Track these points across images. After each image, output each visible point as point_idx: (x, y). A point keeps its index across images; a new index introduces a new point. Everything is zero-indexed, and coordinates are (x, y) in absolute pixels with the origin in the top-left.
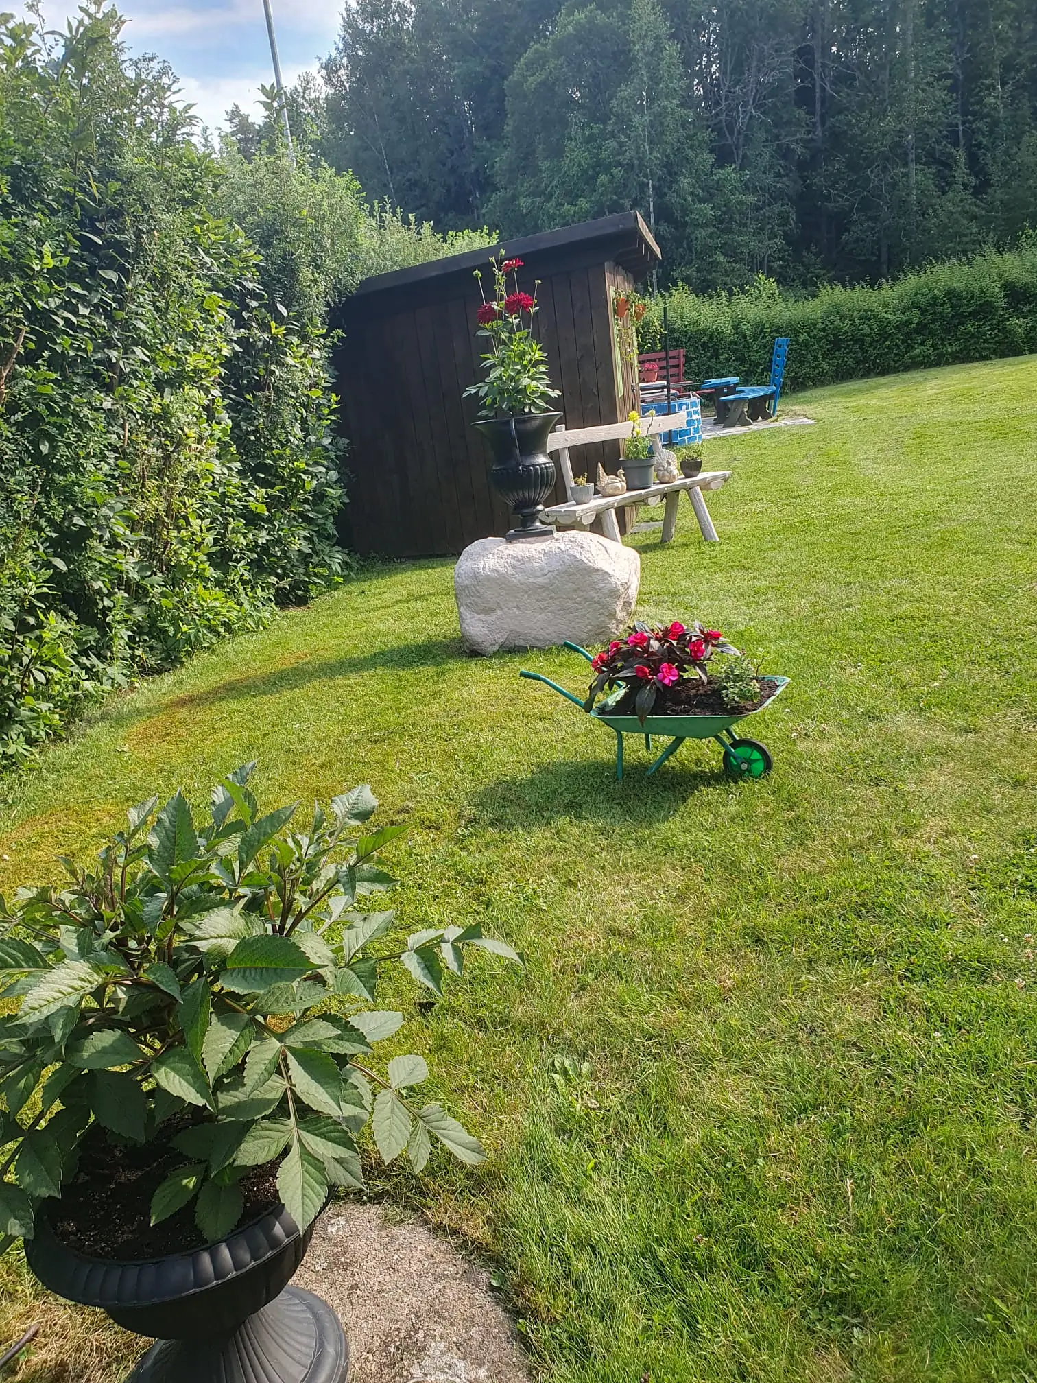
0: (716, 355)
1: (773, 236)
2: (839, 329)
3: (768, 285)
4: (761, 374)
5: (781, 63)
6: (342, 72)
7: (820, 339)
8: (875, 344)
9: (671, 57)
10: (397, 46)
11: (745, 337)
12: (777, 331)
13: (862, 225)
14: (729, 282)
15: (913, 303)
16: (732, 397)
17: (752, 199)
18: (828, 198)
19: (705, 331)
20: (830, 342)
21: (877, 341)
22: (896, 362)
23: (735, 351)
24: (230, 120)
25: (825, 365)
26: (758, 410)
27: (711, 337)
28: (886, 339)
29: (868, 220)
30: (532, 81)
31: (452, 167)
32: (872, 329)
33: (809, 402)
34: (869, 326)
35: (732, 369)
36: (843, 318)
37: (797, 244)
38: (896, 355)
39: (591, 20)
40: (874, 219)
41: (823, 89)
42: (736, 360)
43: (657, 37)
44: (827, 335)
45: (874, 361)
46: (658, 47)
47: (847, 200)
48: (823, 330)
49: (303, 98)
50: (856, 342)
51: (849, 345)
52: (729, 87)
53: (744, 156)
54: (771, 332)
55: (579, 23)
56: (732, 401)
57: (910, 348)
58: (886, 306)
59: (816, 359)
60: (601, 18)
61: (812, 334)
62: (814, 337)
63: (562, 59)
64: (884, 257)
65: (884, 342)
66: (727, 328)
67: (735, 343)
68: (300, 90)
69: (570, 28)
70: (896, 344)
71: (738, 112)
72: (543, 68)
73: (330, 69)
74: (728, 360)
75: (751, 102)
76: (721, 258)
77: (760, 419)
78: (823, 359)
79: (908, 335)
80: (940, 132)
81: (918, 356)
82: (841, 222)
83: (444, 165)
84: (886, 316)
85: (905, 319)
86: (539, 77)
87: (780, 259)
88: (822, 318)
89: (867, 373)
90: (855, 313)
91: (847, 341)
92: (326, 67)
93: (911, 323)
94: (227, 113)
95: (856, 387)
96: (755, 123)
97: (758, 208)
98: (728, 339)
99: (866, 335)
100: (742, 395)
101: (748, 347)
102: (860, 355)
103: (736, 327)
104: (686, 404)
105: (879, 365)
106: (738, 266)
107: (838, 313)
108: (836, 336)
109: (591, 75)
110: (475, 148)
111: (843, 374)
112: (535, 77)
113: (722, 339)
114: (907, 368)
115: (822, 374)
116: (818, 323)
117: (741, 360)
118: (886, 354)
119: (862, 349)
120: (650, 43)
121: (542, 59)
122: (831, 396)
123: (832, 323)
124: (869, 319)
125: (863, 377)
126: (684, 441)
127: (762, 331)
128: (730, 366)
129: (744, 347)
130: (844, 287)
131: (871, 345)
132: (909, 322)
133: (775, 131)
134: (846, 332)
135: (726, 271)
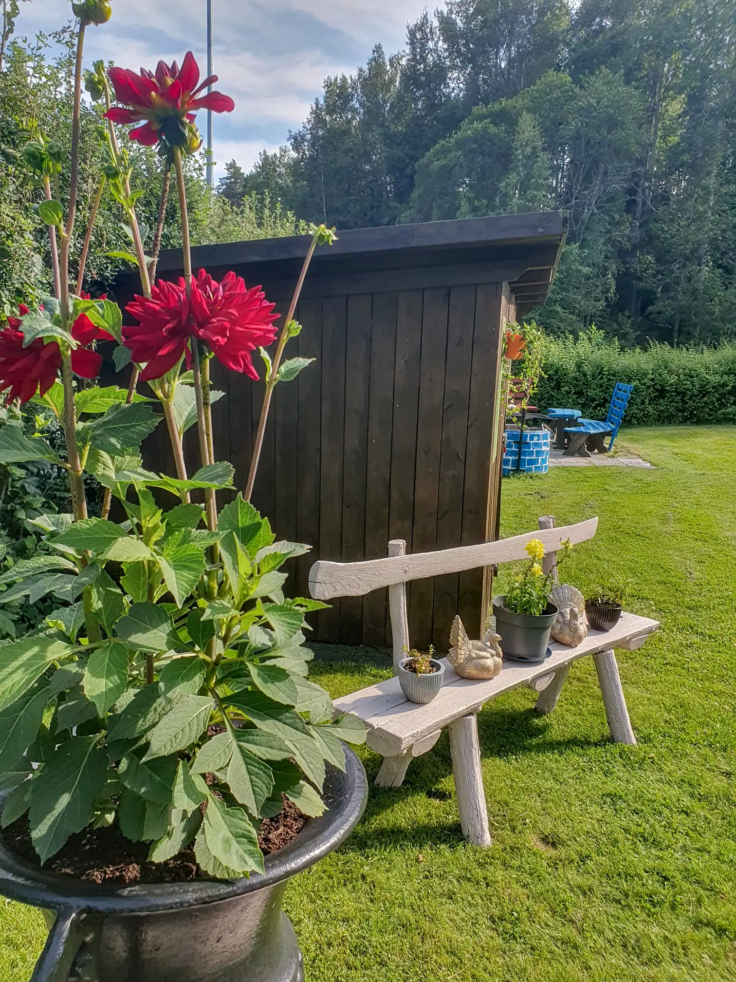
0: (558, 387)
1: (597, 300)
2: (665, 382)
3: (598, 335)
4: (595, 408)
5: (620, 180)
6: (306, 144)
7: (649, 387)
8: (694, 398)
9: (543, 162)
10: (346, 132)
11: (585, 375)
12: (614, 375)
13: (664, 302)
14: (562, 327)
15: (730, 369)
16: (573, 429)
17: (586, 270)
18: (640, 279)
19: (551, 365)
20: (657, 390)
21: (696, 396)
22: (710, 415)
23: (575, 386)
24: (228, 170)
25: (650, 409)
26: (595, 444)
27: (557, 371)
28: (704, 396)
29: (668, 299)
30: (437, 164)
31: (371, 218)
32: (694, 386)
33: (637, 441)
34: (692, 382)
35: (570, 400)
36: (670, 372)
37: (615, 308)
38: (710, 410)
39: (485, 129)
40: (674, 299)
41: (644, 203)
42: (575, 393)
43: (534, 148)
44: (656, 384)
45: (692, 411)
46: (534, 155)
47: (654, 282)
48: (653, 380)
49: (279, 161)
50: (678, 394)
51: (672, 396)
52: (579, 191)
53: (584, 240)
54: (608, 375)
55: (476, 130)
56: (575, 433)
57: (723, 405)
58: (707, 368)
59: (643, 403)
60: (493, 129)
61: (642, 382)
62: (644, 384)
63: (460, 153)
64: (677, 327)
65: (702, 398)
66: (571, 366)
67: (576, 379)
68: (278, 155)
69: (469, 132)
70: (712, 402)
71: (584, 209)
72: (445, 157)
73: (297, 141)
74: (568, 393)
75: (594, 203)
76: (559, 309)
77: (596, 451)
78: (649, 404)
79: (723, 395)
80: (729, 245)
81: (730, 414)
82: (648, 298)
83: (365, 215)
84: (707, 376)
85: (722, 381)
86: (443, 162)
87: (600, 316)
88: (653, 370)
89: (685, 421)
90: (681, 371)
91: (672, 392)
92: (295, 138)
93: (727, 386)
94: (227, 164)
95: (676, 432)
96: (596, 218)
97: (588, 278)
98: (571, 375)
99: (688, 390)
100: (582, 429)
101: (586, 384)
102: (680, 404)
103: (579, 366)
104: (538, 435)
105: (695, 415)
106: (570, 316)
107: (666, 367)
108: (662, 386)
109: (480, 166)
110: (389, 207)
111: (665, 419)
112: (439, 162)
113: (565, 374)
114: (719, 422)
115: (647, 416)
116: (648, 374)
117: (580, 394)
118: (703, 407)
119: (682, 400)
120: (528, 150)
121: (445, 151)
122: (655, 437)
123: (660, 375)
124: (692, 377)
125: (680, 423)
126: (531, 469)
127: (600, 373)
128: (569, 398)
129: (584, 383)
130: (672, 346)
131: (690, 398)
132: (725, 385)
133: (609, 227)
134: (671, 385)
135: (561, 319)
